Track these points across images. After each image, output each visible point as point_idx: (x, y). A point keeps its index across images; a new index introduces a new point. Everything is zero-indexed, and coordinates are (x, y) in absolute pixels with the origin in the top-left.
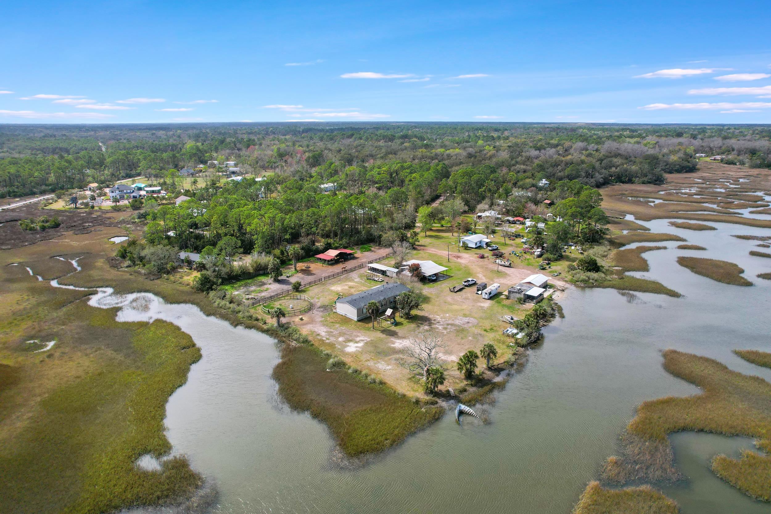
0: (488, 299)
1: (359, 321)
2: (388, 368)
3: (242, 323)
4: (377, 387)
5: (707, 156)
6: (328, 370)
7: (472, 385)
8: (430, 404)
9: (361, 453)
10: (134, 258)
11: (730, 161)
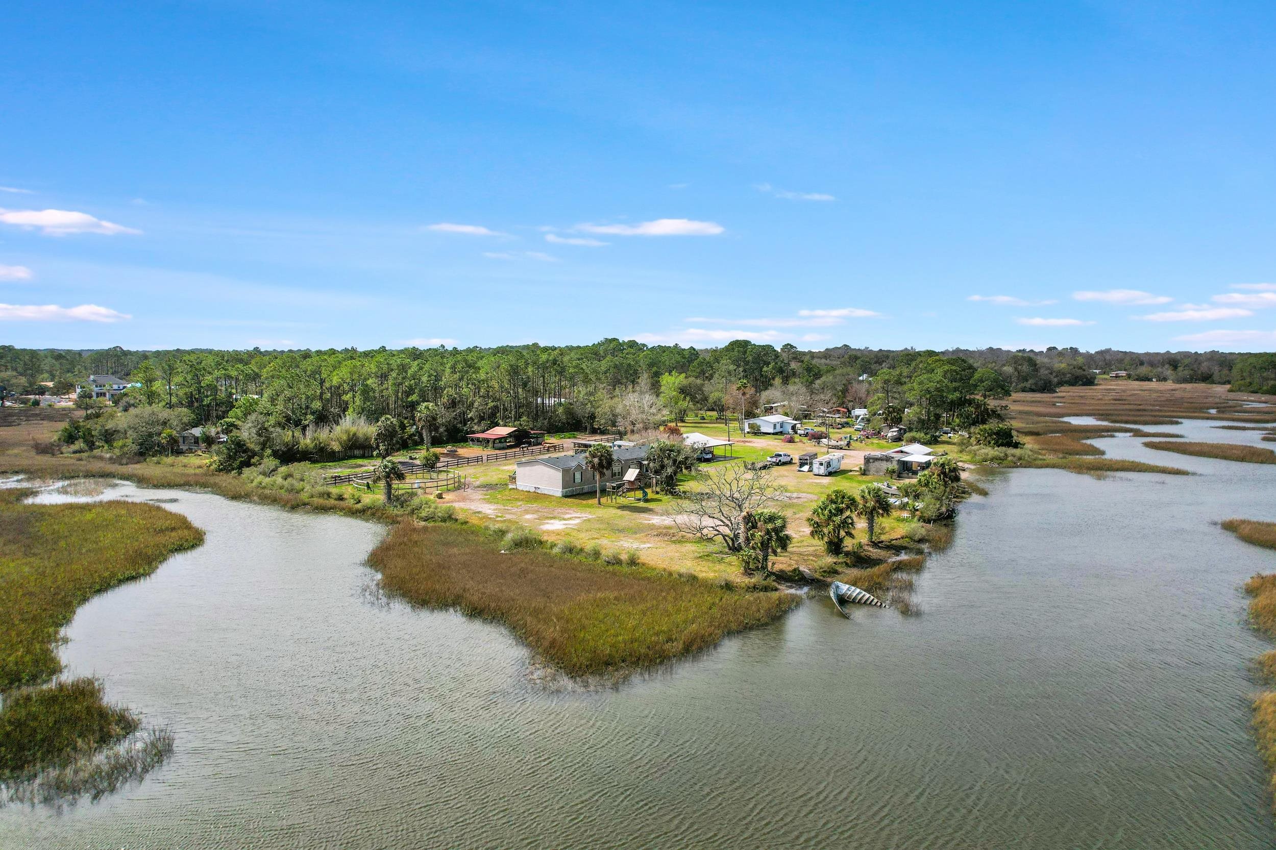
0: (826, 476)
1: (566, 496)
2: (642, 546)
3: (308, 504)
4: (625, 569)
5: (1104, 373)
6: (503, 552)
7: (847, 564)
8: (761, 590)
9: (607, 664)
10: (93, 436)
11: (1141, 375)
